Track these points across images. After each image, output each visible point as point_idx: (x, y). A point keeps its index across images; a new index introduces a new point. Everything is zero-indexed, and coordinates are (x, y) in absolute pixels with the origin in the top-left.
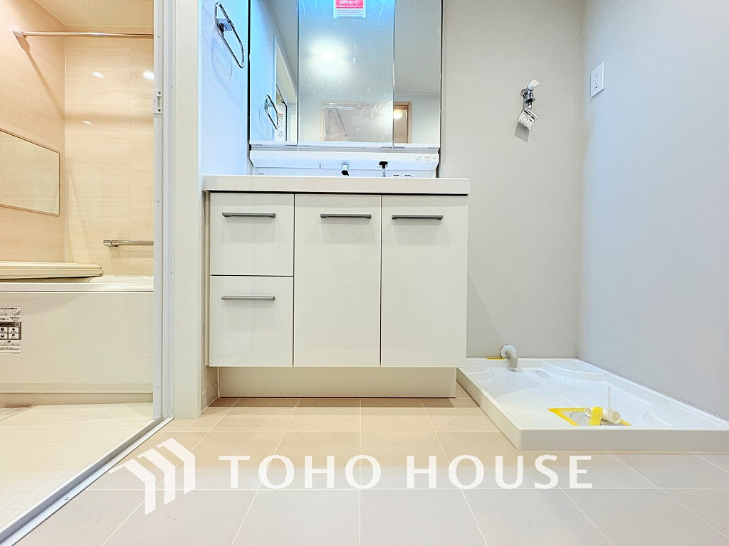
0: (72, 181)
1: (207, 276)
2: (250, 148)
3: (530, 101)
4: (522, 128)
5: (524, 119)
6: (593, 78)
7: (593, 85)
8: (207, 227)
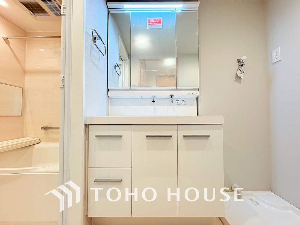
0: (28, 99)
1: (87, 168)
2: (108, 90)
3: (242, 65)
4: (238, 78)
5: (239, 73)
6: (274, 55)
7: (274, 58)
8: (87, 142)
